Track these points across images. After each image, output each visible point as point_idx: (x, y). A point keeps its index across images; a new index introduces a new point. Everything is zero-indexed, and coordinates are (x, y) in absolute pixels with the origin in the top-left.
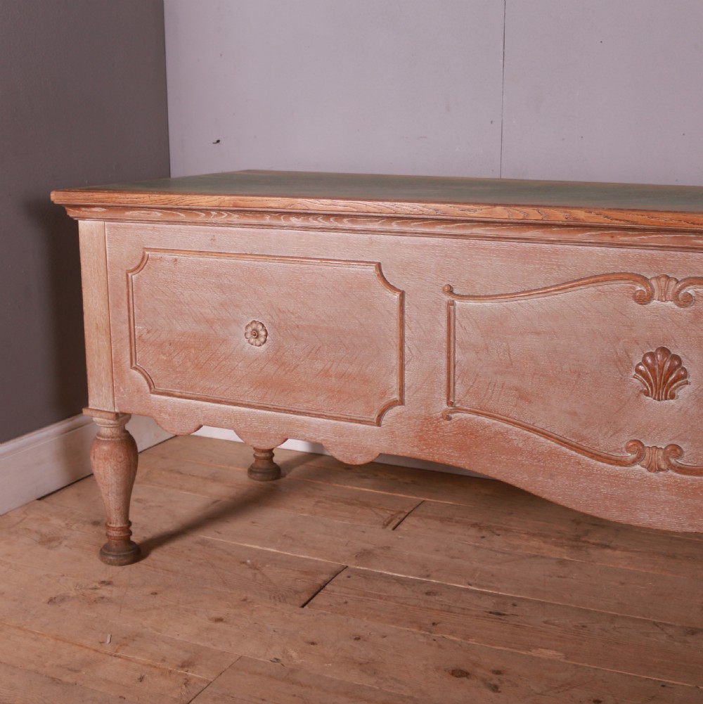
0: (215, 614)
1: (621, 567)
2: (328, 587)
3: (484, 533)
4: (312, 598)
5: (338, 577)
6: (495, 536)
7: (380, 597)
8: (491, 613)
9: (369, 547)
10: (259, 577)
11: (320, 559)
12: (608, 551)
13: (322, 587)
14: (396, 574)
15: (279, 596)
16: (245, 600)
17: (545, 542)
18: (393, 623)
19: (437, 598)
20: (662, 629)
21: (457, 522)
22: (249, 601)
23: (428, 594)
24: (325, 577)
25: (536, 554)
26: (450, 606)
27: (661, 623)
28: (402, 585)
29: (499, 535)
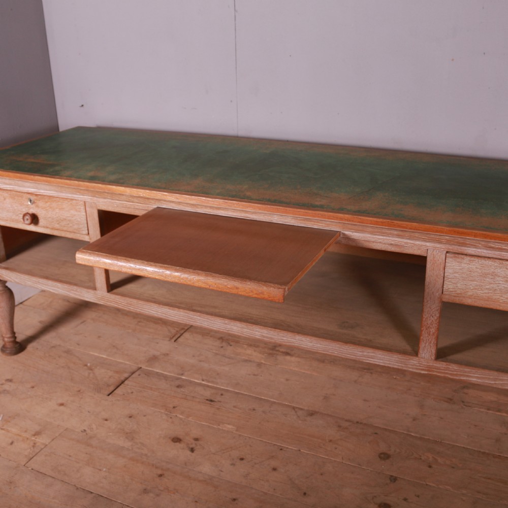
0: (60, 401)
1: (291, 368)
2: (126, 382)
3: (224, 344)
4: (115, 390)
5: (134, 376)
6: (229, 346)
7: (151, 389)
8: (207, 400)
9: (157, 353)
10: (91, 375)
11: (128, 363)
12: (288, 358)
13: (123, 382)
14: (165, 373)
15: (98, 389)
16: (79, 391)
17: (255, 351)
18: (153, 407)
19: (182, 389)
20: (296, 412)
21: (211, 336)
22: (81, 391)
23: (178, 387)
24: (126, 375)
25: (247, 358)
26: (186, 395)
27: (297, 408)
28: (166, 380)
29: (231, 345)
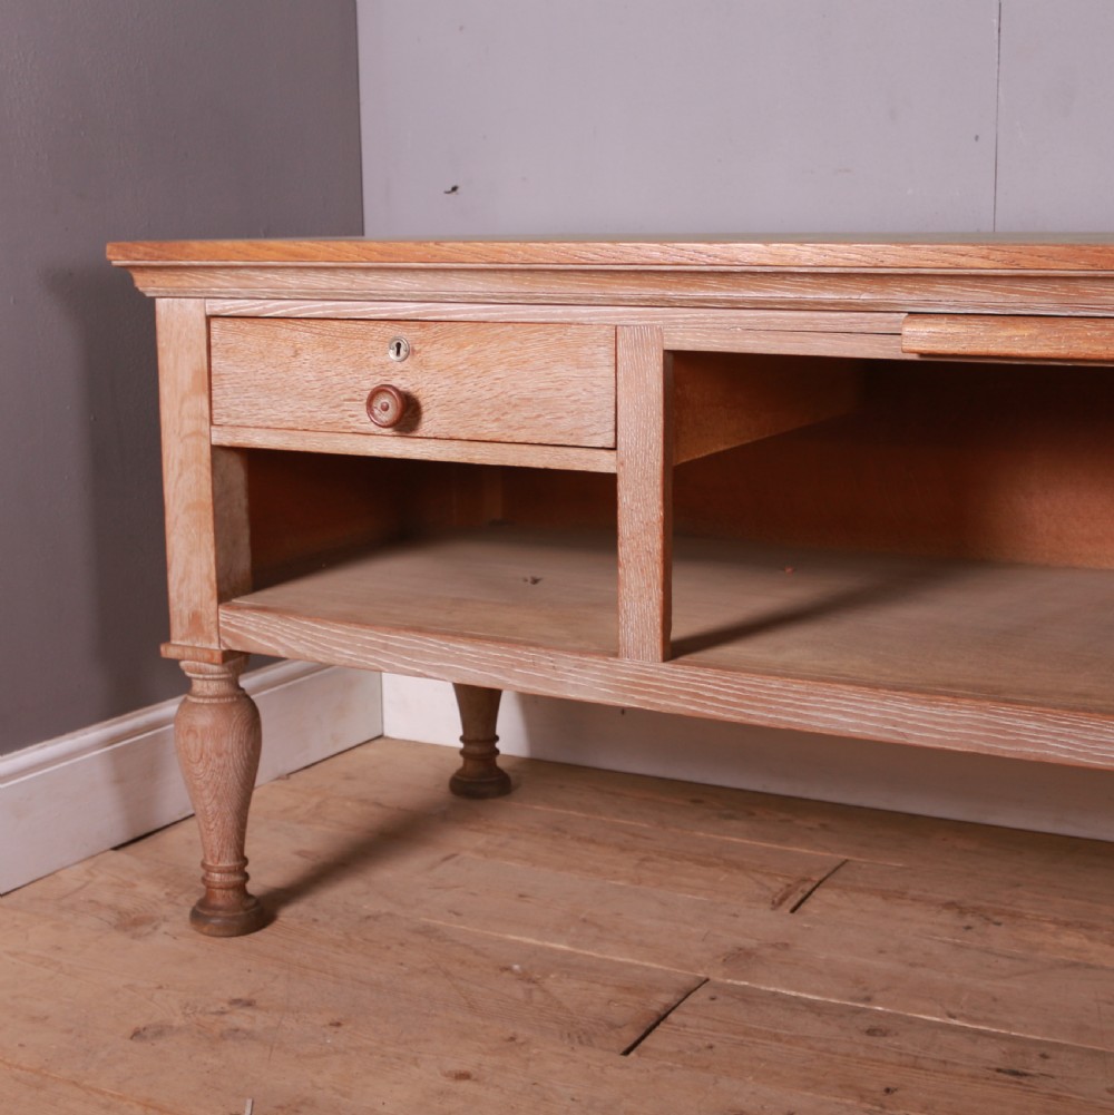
0: (455, 1066)
2: (672, 1016)
3: (969, 920)
4: (643, 1038)
5: (691, 999)
6: (992, 926)
7: (777, 1038)
8: (999, 1070)
9: (750, 943)
10: (538, 996)
11: (654, 965)
13: (662, 1018)
14: (804, 995)
15: (580, 1033)
16: (512, 1039)
17: (1091, 939)
18: (807, 1088)
19: (889, 1040)
21: (914, 900)
22: (520, 1040)
23: (871, 1032)
24: (667, 998)
25: (1074, 959)
26: (916, 1057)
28: (819, 1015)
29: (999, 924)
